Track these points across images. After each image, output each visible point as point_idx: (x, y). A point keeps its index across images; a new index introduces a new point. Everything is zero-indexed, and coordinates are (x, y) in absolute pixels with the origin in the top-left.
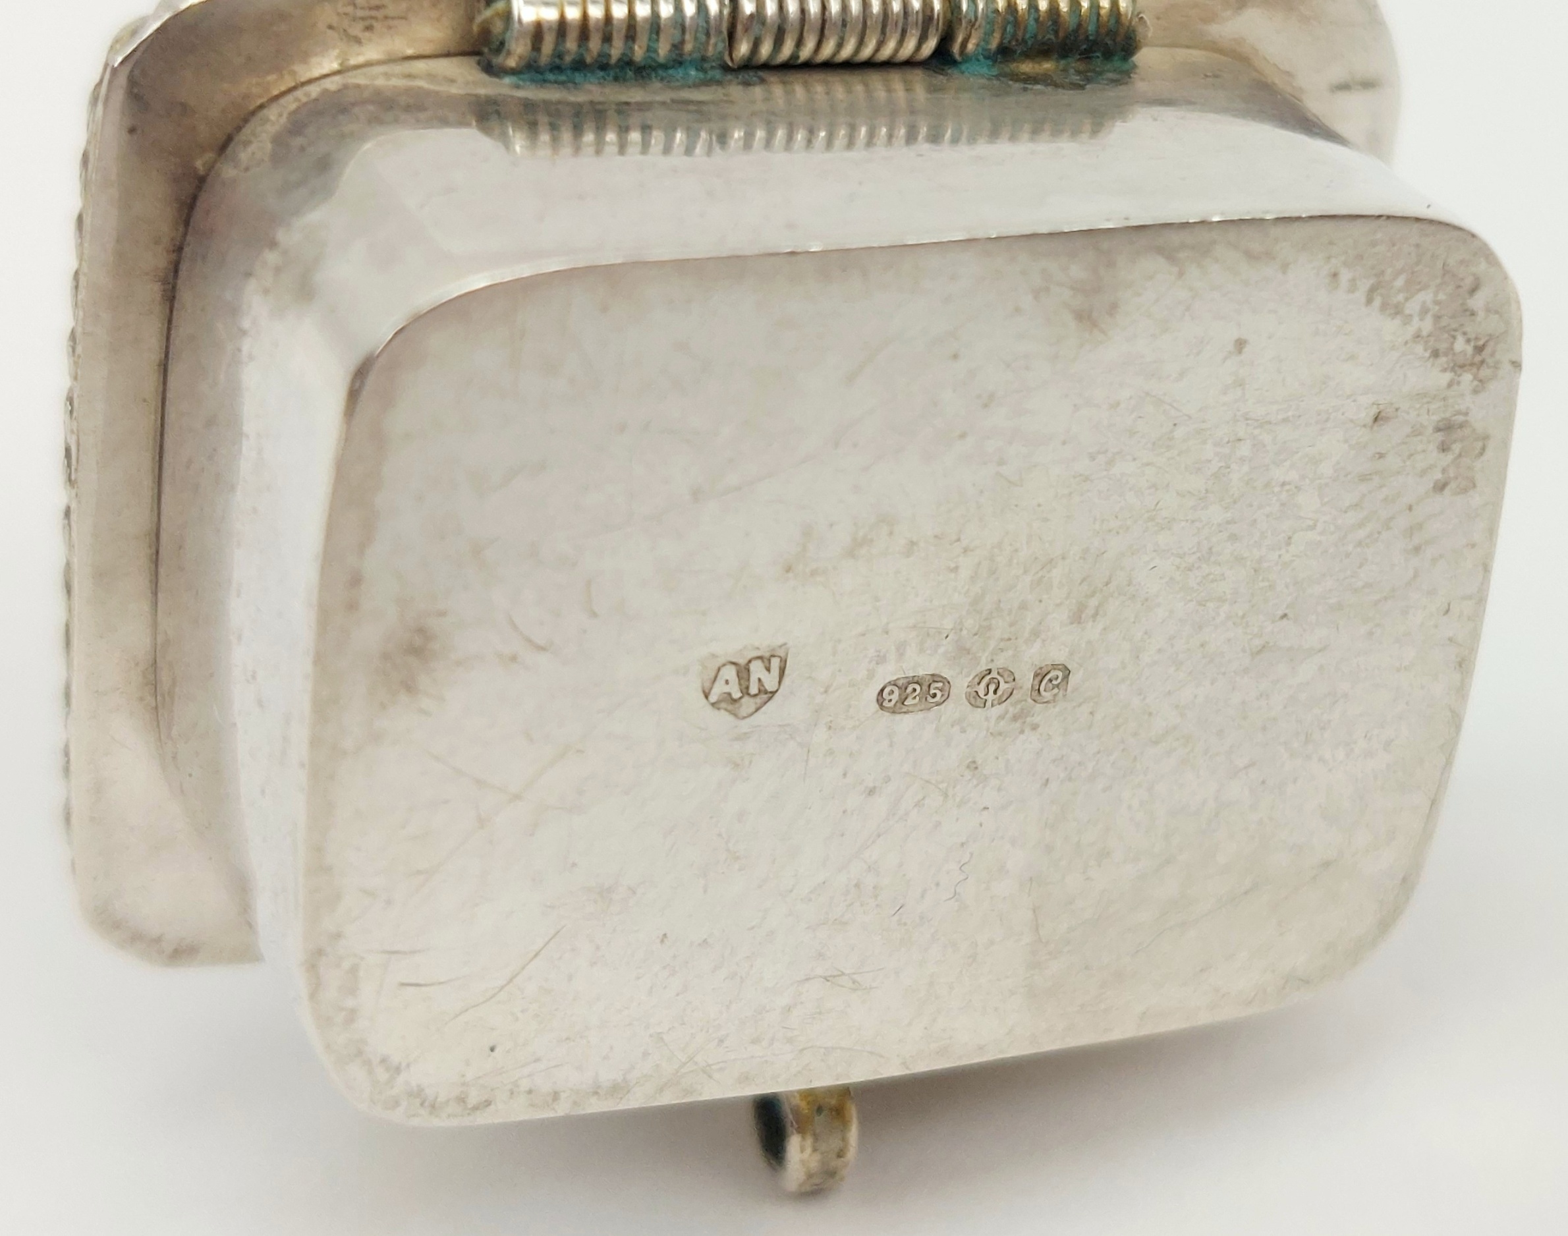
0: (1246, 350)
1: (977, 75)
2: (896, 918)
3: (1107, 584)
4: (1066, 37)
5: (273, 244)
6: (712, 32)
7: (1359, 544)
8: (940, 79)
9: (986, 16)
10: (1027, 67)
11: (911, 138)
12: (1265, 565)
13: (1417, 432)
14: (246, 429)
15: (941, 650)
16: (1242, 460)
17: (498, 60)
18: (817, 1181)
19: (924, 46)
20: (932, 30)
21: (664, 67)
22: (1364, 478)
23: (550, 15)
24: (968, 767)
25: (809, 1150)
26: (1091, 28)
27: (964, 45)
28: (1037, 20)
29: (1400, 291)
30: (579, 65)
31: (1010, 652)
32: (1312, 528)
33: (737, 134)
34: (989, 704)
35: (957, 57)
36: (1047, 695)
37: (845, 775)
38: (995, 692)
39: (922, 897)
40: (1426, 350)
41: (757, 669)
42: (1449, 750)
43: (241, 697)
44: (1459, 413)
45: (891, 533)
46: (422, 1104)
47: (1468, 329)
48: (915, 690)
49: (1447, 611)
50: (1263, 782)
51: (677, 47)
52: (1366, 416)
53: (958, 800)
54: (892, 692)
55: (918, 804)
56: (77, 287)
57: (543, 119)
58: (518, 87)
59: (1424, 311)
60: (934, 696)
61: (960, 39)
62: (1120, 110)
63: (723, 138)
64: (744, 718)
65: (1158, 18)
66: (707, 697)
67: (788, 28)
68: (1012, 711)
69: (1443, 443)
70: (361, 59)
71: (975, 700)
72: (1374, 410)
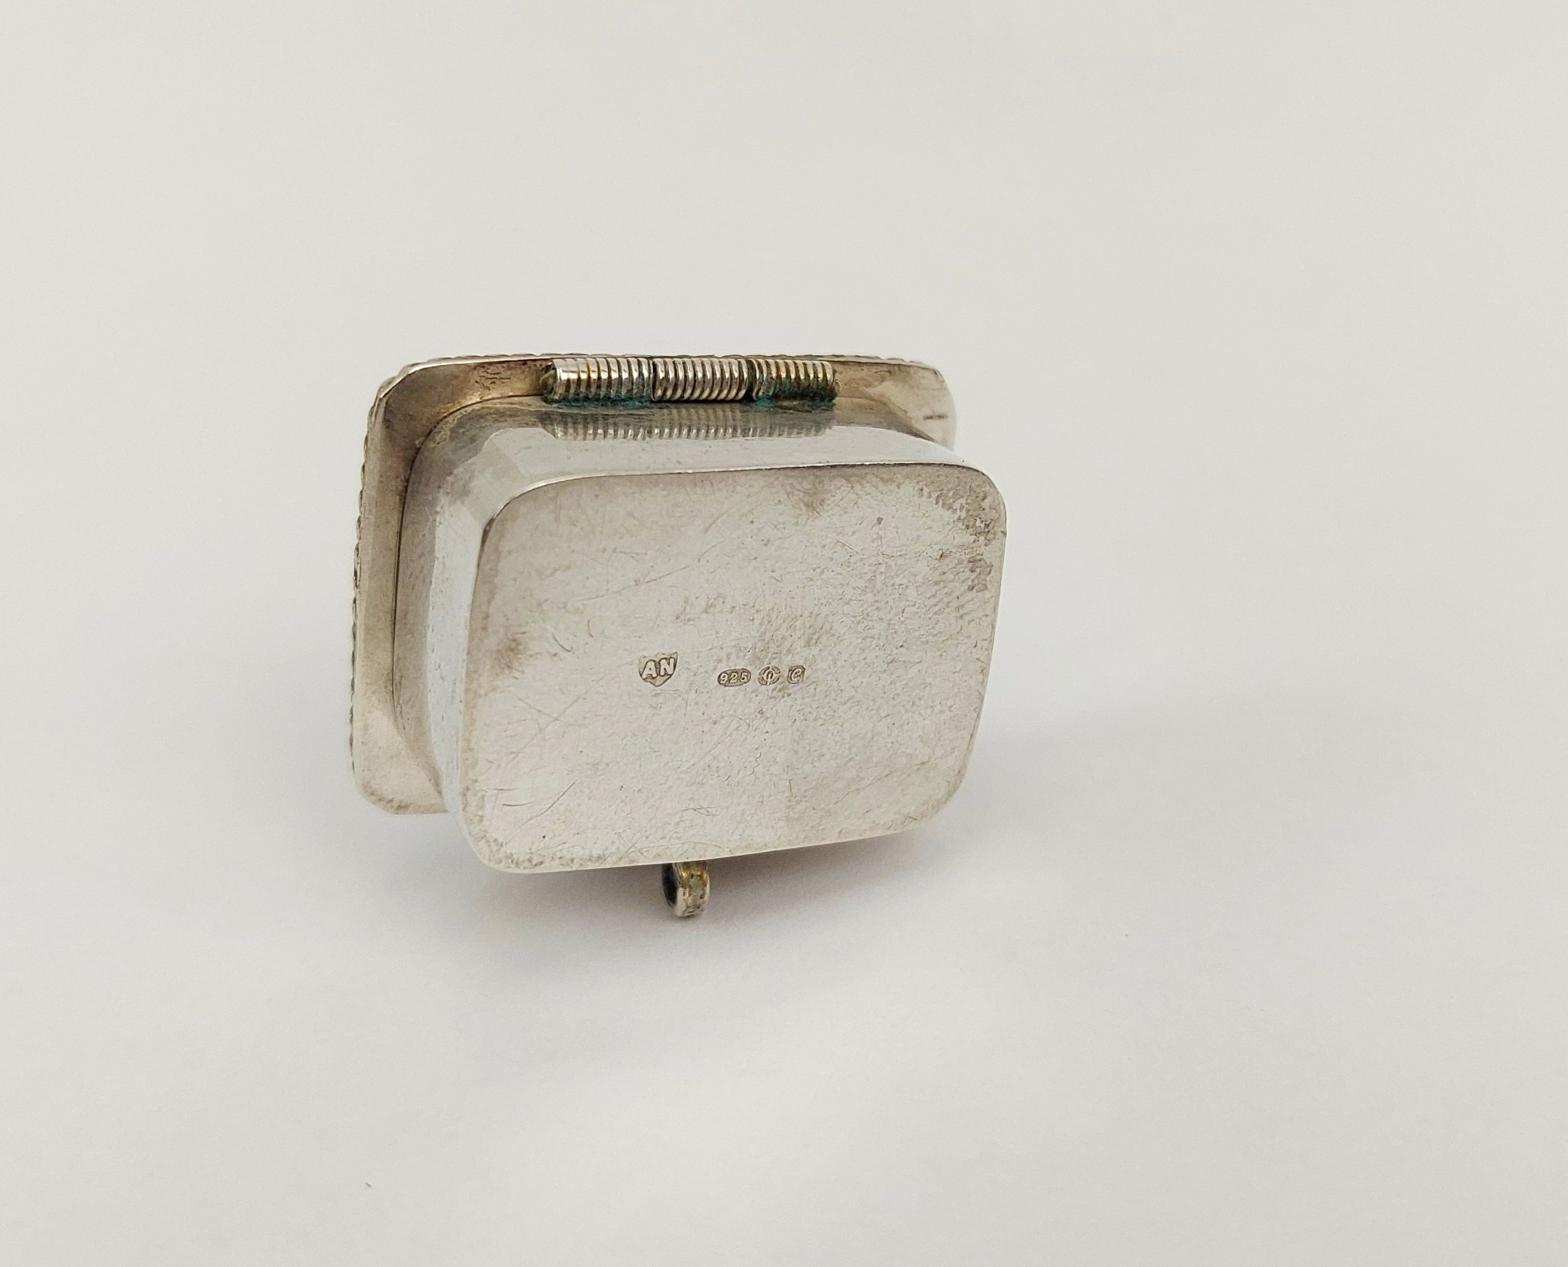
0: (883, 522)
1: (763, 406)
2: (727, 782)
3: (821, 628)
4: (804, 389)
5: (451, 474)
6: (646, 385)
7: (935, 613)
8: (745, 408)
9: (767, 380)
10: (786, 403)
11: (734, 435)
12: (892, 622)
13: (960, 563)
14: (437, 554)
15: (747, 657)
16: (882, 573)
17: (551, 396)
18: (690, 910)
19: (740, 393)
20: (743, 386)
21: (624, 400)
22: (936, 583)
23: (574, 376)
24: (759, 712)
25: (687, 895)
26: (815, 386)
27: (758, 393)
28: (790, 382)
29: (950, 498)
30: (586, 399)
31: (777, 660)
32: (914, 605)
33: (656, 431)
34: (768, 683)
35: (755, 398)
36: (795, 680)
37: (703, 714)
38: (771, 678)
39: (738, 773)
40: (963, 525)
41: (664, 663)
42: (978, 711)
43: (431, 676)
44: (978, 554)
45: (724, 602)
46: (512, 862)
47: (982, 516)
48: (735, 676)
49: (976, 646)
50: (894, 724)
51: (630, 391)
52: (937, 555)
53: (754, 728)
54: (724, 677)
55: (737, 729)
56: (361, 498)
57: (569, 420)
58: (559, 408)
59: (962, 508)
60: (744, 679)
61: (756, 390)
62: (828, 422)
63: (650, 432)
64: (658, 686)
65: (845, 385)
66: (641, 675)
67: (679, 383)
68: (779, 687)
69: (972, 567)
70: (490, 397)
71: (762, 682)
72: (941, 552)
